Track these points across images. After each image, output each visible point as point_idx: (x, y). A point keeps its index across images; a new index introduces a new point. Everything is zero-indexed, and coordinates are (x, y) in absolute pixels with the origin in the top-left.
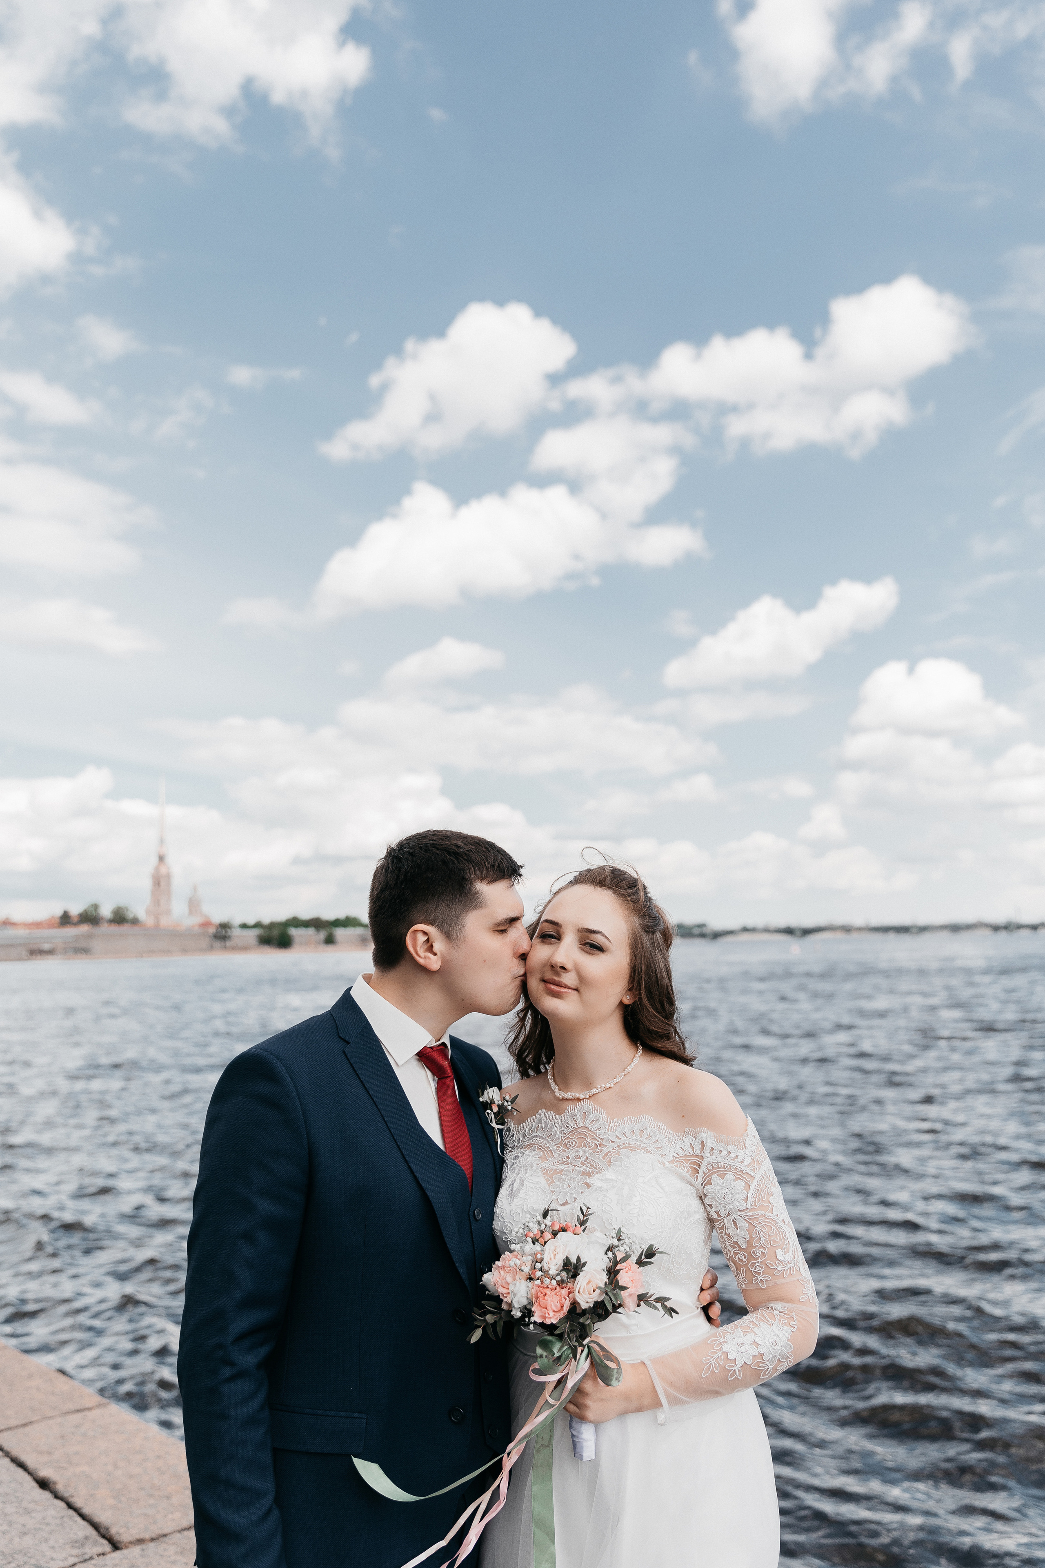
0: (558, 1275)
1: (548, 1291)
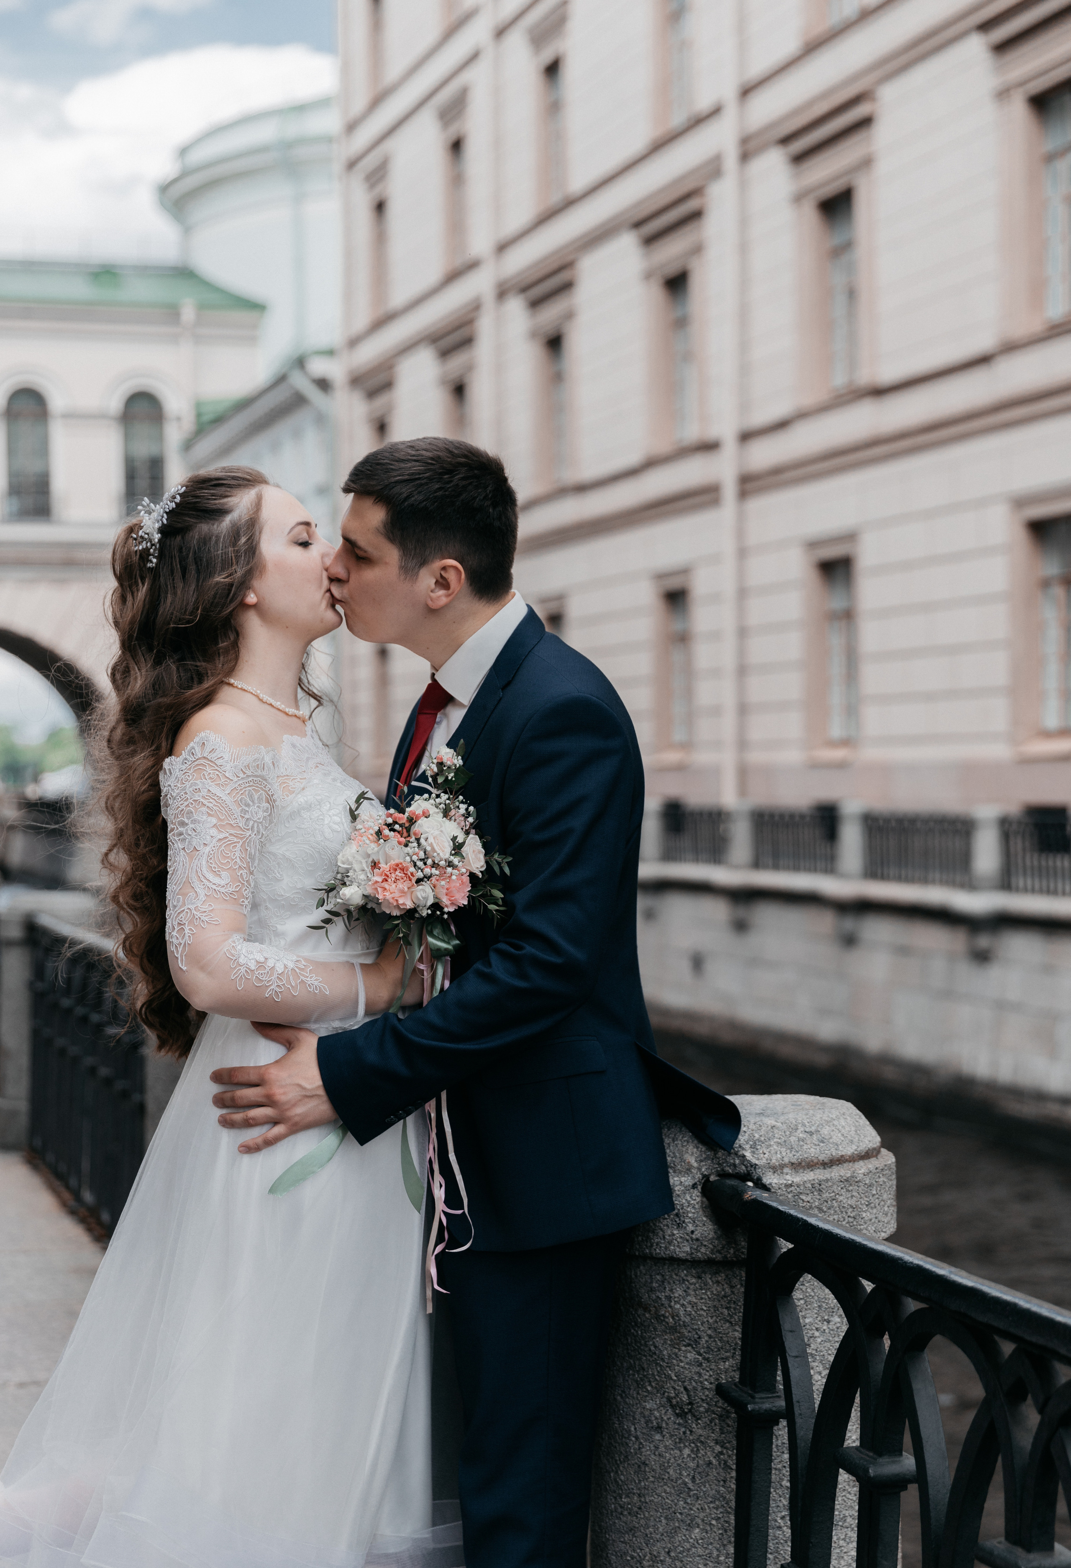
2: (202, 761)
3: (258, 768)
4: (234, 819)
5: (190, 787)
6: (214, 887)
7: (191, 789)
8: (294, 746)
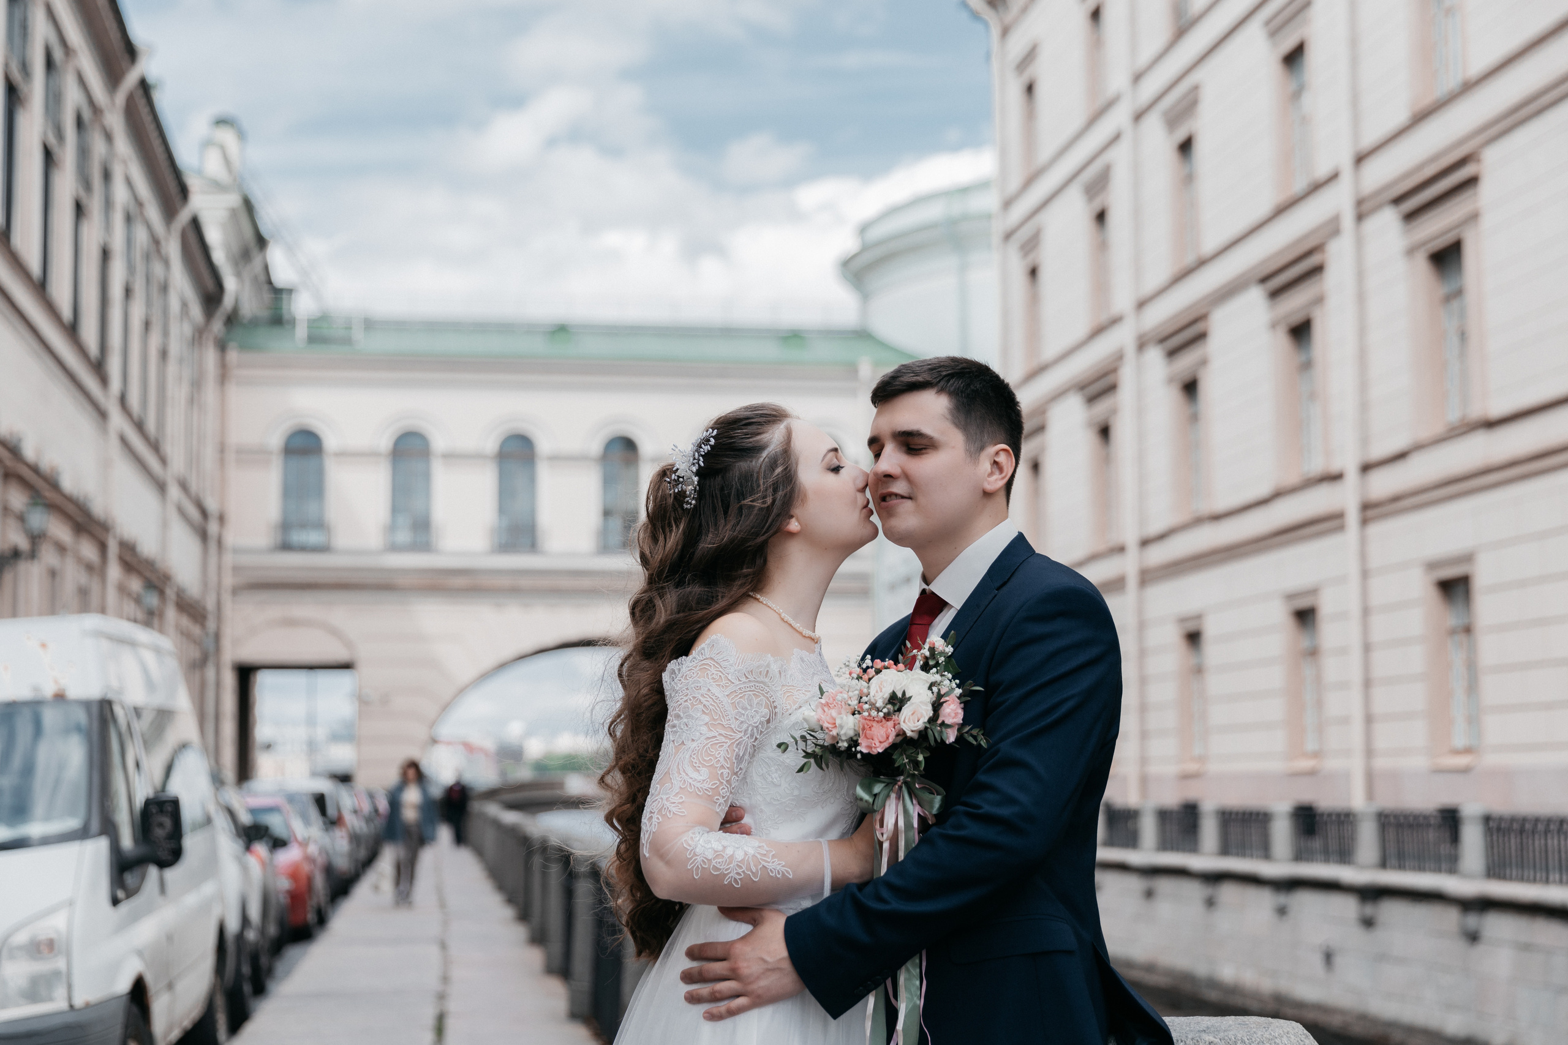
0: (884, 707)
1: (874, 724)
2: (708, 662)
3: (760, 675)
4: (727, 720)
5: (692, 684)
6: (690, 781)
7: (693, 686)
8: (802, 660)
